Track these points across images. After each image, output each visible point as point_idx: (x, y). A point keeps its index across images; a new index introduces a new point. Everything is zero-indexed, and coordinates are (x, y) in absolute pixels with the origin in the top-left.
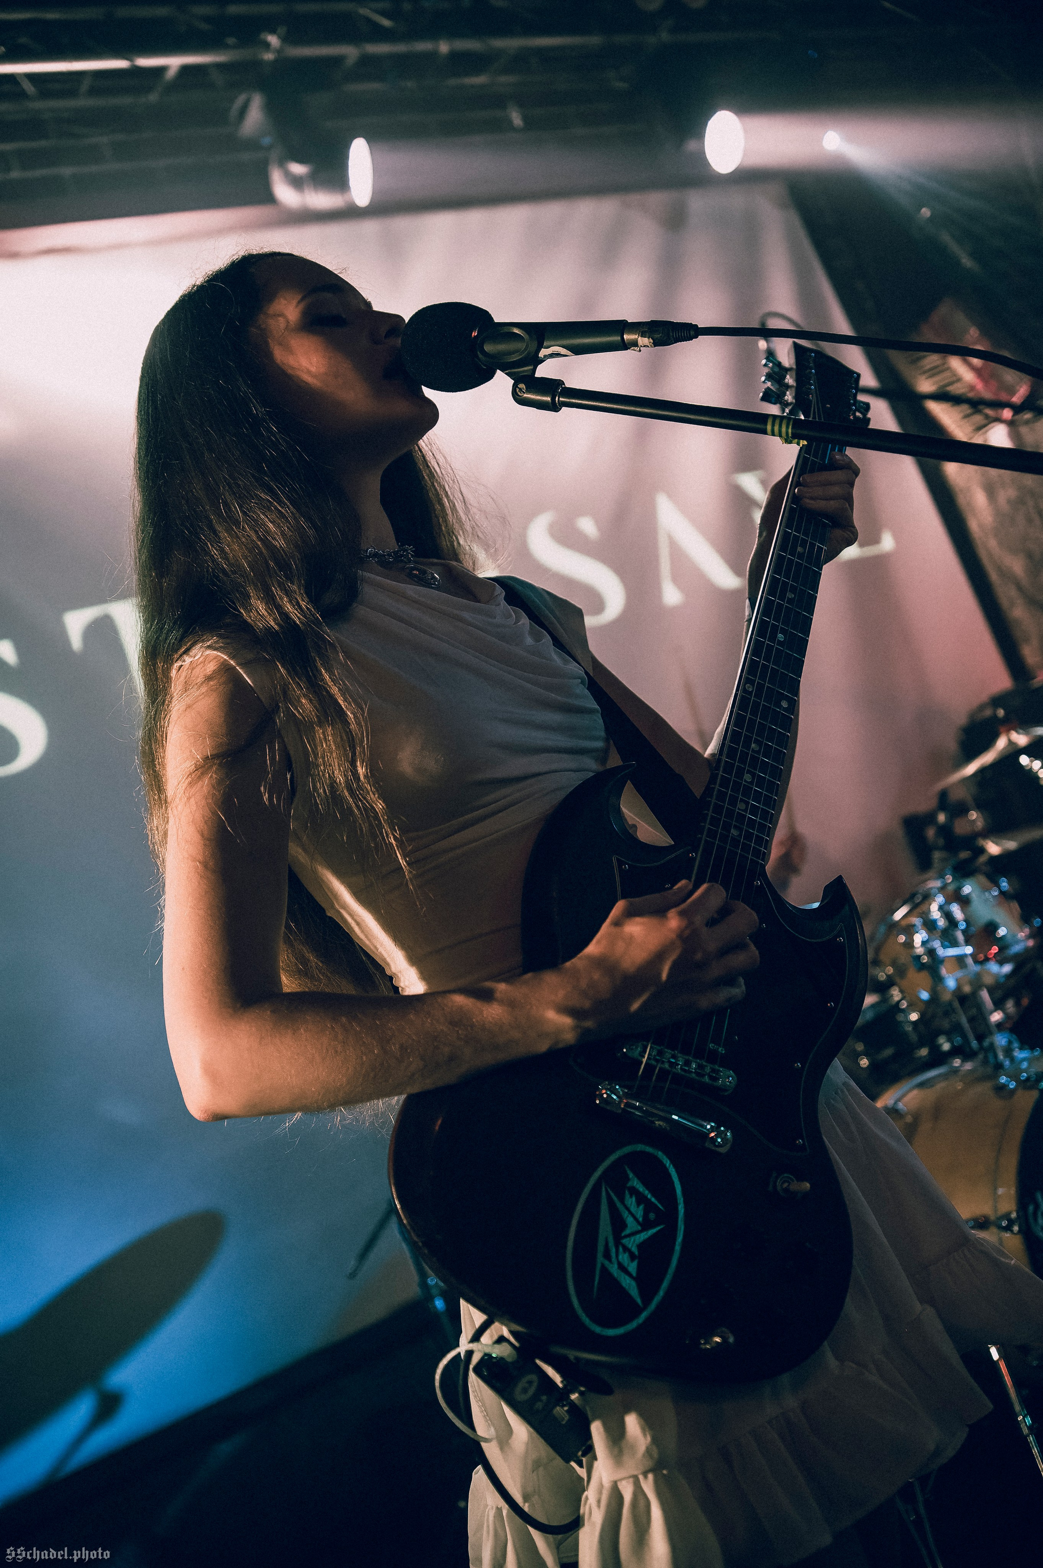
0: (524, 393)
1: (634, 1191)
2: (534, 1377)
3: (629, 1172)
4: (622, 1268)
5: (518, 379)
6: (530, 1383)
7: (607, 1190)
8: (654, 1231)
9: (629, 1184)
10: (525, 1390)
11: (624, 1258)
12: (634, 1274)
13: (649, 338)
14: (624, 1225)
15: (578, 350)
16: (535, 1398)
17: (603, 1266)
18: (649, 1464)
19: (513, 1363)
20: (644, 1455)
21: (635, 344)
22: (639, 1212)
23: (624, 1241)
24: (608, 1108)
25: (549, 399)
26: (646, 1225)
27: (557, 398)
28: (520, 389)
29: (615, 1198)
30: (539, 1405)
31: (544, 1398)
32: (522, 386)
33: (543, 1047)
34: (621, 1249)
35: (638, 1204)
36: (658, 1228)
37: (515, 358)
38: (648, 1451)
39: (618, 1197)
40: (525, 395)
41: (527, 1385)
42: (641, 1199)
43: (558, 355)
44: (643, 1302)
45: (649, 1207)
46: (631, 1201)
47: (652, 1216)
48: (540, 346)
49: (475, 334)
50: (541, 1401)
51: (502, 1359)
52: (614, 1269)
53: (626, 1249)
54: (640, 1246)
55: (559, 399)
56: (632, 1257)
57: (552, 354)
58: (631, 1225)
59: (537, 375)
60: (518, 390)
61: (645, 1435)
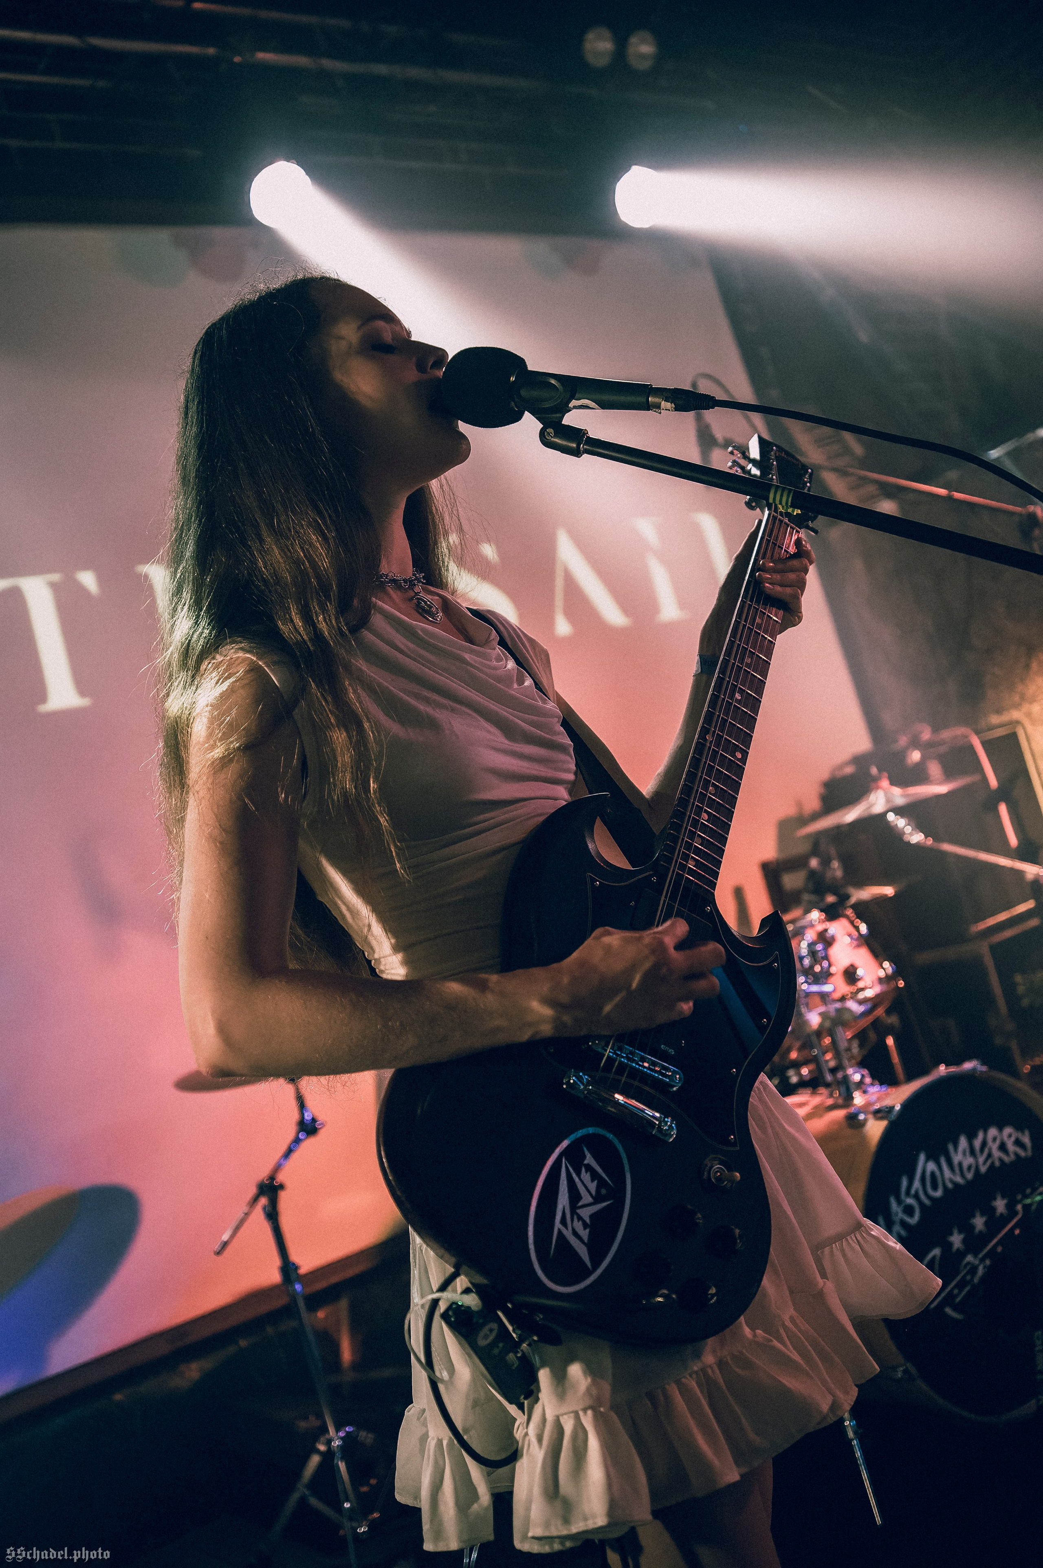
0: (552, 437)
1: (589, 1168)
2: (495, 1326)
3: (586, 1152)
4: (575, 1233)
5: (547, 424)
6: (491, 1330)
7: (566, 1166)
8: (605, 1204)
9: (586, 1162)
10: (486, 1337)
11: (578, 1226)
12: (586, 1241)
13: (671, 403)
14: (579, 1197)
15: (604, 405)
16: (493, 1345)
17: (560, 1232)
18: (589, 1402)
19: (478, 1312)
20: (584, 1394)
21: (658, 406)
22: (593, 1186)
23: (578, 1211)
24: (573, 1092)
25: (574, 445)
26: (597, 1199)
27: (582, 445)
28: (549, 434)
29: (574, 1176)
30: (496, 1351)
31: (501, 1345)
32: (550, 430)
33: (525, 1036)
34: (575, 1217)
35: (593, 1181)
36: (609, 1202)
37: (547, 405)
38: (588, 1390)
39: (575, 1172)
40: (553, 439)
41: (488, 1333)
42: (594, 1175)
43: (587, 407)
44: (592, 1265)
45: (601, 1183)
46: (586, 1176)
47: (603, 1191)
48: (572, 397)
49: (513, 379)
50: (498, 1347)
51: (469, 1308)
52: (568, 1234)
53: (580, 1218)
54: (592, 1216)
55: (583, 446)
56: (585, 1226)
57: (582, 405)
58: (587, 1199)
59: (565, 421)
60: (546, 434)
61: (586, 1378)
